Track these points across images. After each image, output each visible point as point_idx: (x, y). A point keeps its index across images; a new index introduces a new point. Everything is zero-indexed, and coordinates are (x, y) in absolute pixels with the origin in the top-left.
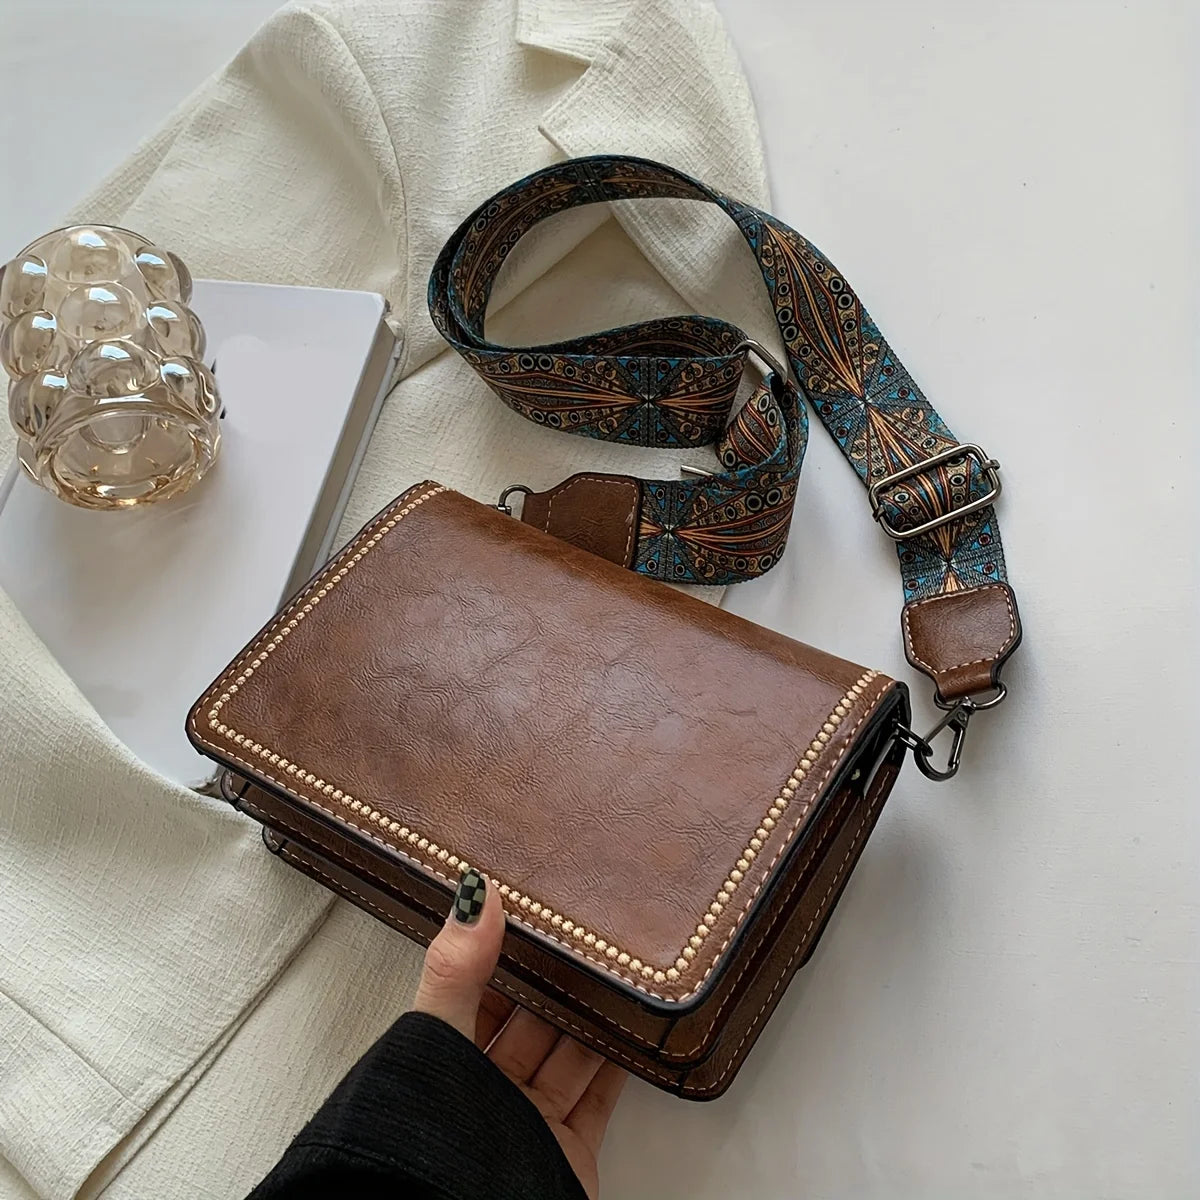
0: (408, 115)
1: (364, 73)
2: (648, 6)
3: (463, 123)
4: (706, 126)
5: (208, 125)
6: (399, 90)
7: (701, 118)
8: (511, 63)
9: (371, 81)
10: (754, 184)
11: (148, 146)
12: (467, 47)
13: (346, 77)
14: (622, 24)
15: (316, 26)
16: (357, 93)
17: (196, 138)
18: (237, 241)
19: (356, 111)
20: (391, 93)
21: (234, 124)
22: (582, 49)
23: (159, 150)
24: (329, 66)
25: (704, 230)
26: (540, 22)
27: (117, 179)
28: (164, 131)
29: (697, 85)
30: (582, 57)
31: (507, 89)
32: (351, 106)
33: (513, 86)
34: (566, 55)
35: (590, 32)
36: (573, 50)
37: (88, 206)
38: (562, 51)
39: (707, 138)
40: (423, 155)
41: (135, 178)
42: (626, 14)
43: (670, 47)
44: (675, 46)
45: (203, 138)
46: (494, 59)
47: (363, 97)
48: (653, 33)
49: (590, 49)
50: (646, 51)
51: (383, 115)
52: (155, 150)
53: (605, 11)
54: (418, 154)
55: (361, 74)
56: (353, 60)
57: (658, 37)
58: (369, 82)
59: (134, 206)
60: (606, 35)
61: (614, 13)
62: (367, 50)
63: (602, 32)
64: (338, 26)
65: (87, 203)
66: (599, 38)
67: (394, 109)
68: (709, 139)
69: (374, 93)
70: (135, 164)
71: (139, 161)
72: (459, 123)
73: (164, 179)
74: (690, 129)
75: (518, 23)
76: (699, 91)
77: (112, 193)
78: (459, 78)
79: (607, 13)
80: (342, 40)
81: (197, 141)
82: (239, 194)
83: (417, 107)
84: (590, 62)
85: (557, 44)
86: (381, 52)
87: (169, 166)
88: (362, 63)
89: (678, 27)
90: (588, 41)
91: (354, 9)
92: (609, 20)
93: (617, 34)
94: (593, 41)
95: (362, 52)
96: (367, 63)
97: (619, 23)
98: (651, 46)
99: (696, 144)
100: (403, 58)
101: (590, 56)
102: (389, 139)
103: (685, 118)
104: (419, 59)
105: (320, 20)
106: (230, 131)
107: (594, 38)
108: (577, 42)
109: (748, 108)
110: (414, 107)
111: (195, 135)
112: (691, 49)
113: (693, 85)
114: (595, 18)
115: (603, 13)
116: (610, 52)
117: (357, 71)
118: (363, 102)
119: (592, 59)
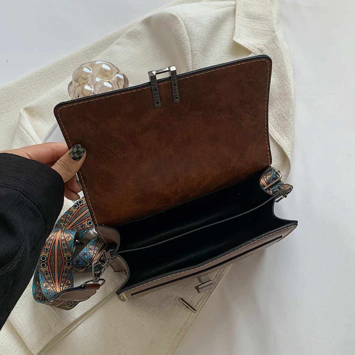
0: (198, 53)
1: (189, 37)
2: (273, 41)
3: (211, 58)
4: (281, 79)
5: (132, 35)
6: (197, 45)
7: (280, 76)
8: (229, 45)
9: (190, 39)
10: (292, 100)
11: (111, 35)
12: (216, 37)
13: (184, 37)
14: (264, 44)
15: (178, 20)
16: (186, 43)
17: (127, 38)
18: (136, 73)
19: (184, 48)
20: (195, 45)
21: (140, 38)
22: (251, 47)
23: (114, 38)
24: (179, 33)
25: (274, 108)
26: (240, 36)
27: (100, 43)
28: (117, 33)
29: (281, 67)
30: (251, 50)
31: (226, 52)
32: (183, 46)
33: (228, 52)
34: (246, 48)
35: (254, 43)
36: (248, 47)
37: (89, 48)
38: (245, 46)
39: (280, 83)
40: (200, 65)
41: (105, 44)
42: (265, 41)
43: (276, 54)
44: (277, 54)
45: (130, 39)
46: (224, 43)
47: (187, 44)
48: (272, 49)
49: (253, 48)
50: (269, 53)
51: (191, 51)
52: (113, 37)
53: (259, 38)
54: (198, 65)
55: (188, 38)
56: (187, 33)
57: (273, 50)
58: (189, 40)
59: (104, 52)
60: (258, 45)
61: (262, 40)
62: (191, 31)
63: (257, 44)
64: (184, 22)
65: (89, 47)
66: (256, 46)
67: (195, 50)
68: (281, 83)
69: (190, 44)
70: (106, 39)
71: (108, 39)
72: (210, 58)
73: (115, 47)
74: (276, 79)
75: (234, 35)
76: (281, 69)
77: (97, 46)
78: (212, 45)
79: (260, 39)
80: (184, 26)
81: (127, 39)
82: (138, 59)
83: (201, 51)
84: (252, 52)
85: (244, 44)
86: (195, 33)
87: (117, 44)
88: (189, 34)
89: (279, 49)
90: (253, 46)
91: (190, 18)
92: (260, 41)
93: (262, 46)
94: (255, 46)
95: (189, 31)
96: (190, 35)
97: (263, 43)
98: (271, 52)
99: (277, 84)
100: (200, 36)
101: (253, 50)
102: (191, 58)
103: (276, 75)
104: (204, 38)
105: (179, 18)
106: (139, 39)
107: (255, 45)
108: (249, 45)
109: (292, 76)
110: (200, 51)
111: (127, 37)
112: (282, 57)
113: (280, 67)
114: (256, 40)
115: (258, 39)
116: (259, 51)
117: (187, 37)
118: (187, 46)
119: (253, 51)
